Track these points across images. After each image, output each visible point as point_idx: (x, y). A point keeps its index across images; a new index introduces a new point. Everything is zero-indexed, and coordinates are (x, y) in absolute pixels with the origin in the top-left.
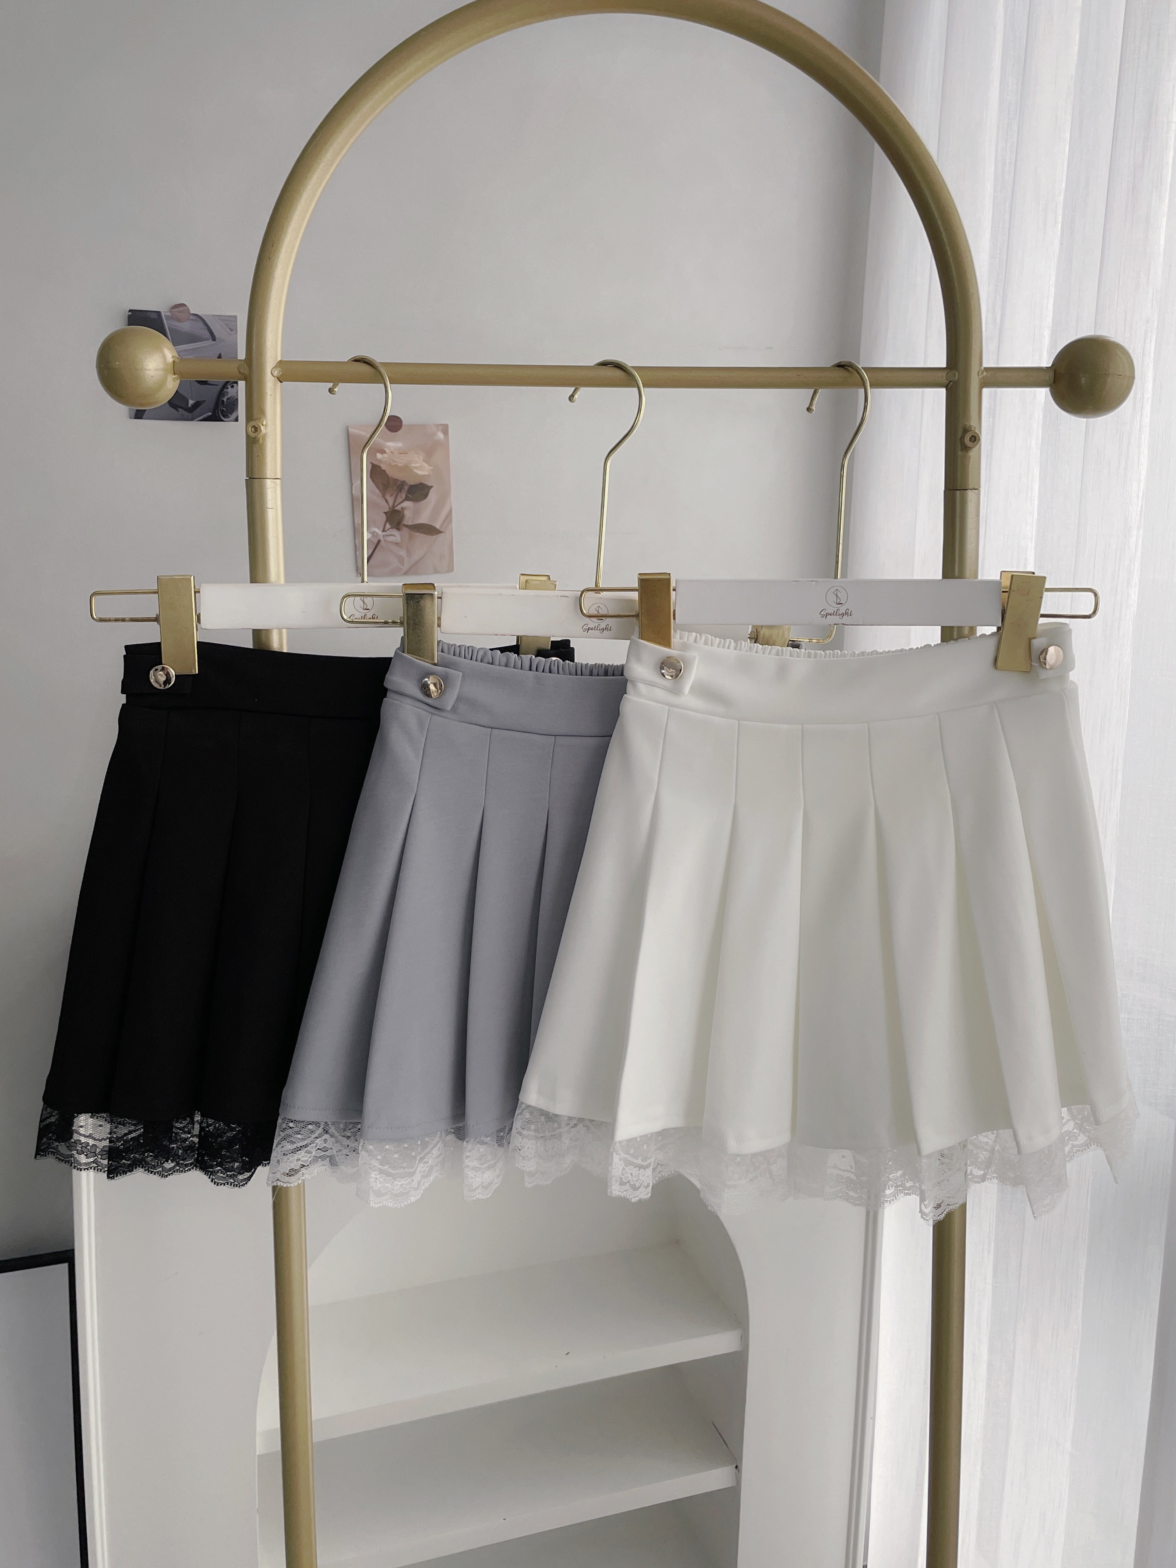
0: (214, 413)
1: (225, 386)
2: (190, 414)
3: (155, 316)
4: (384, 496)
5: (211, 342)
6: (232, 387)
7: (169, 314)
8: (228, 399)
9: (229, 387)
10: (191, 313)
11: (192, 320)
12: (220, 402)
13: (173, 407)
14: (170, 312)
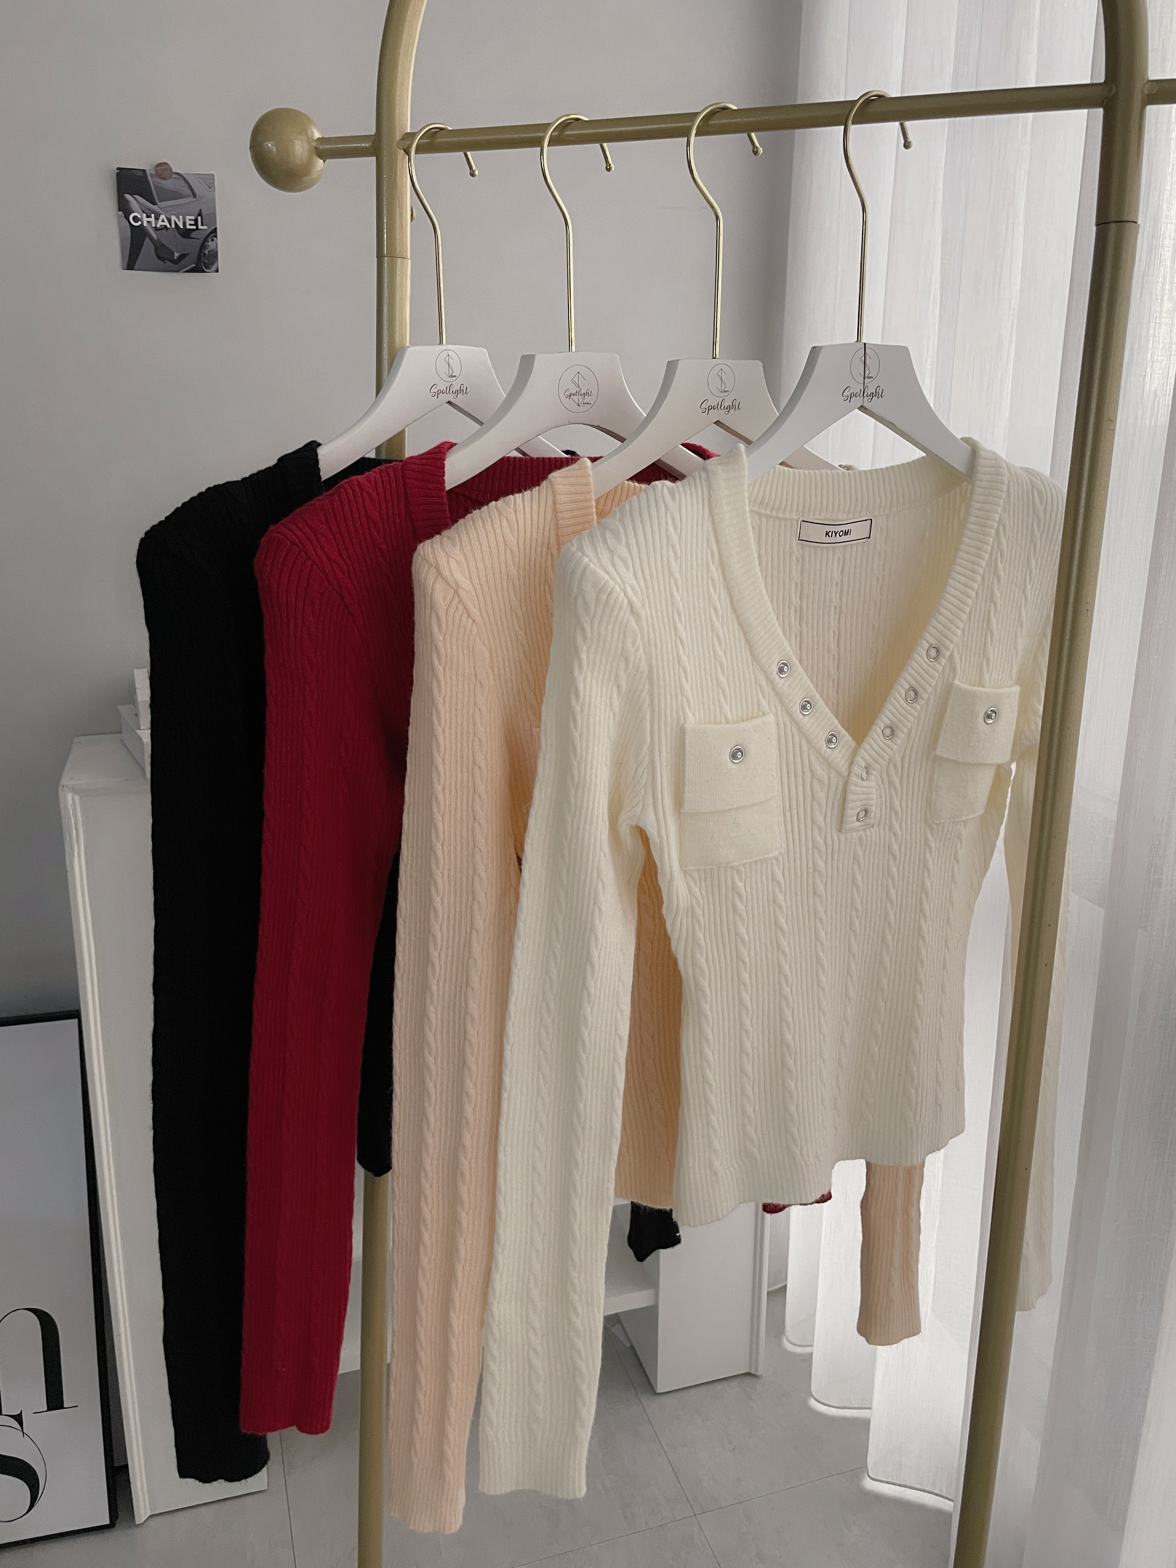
1: (206, 240)
2: (176, 266)
3: (140, 174)
5: (192, 199)
6: (213, 240)
8: (209, 251)
10: (174, 171)
11: (175, 178)
12: (202, 255)
13: (162, 260)
14: (154, 170)
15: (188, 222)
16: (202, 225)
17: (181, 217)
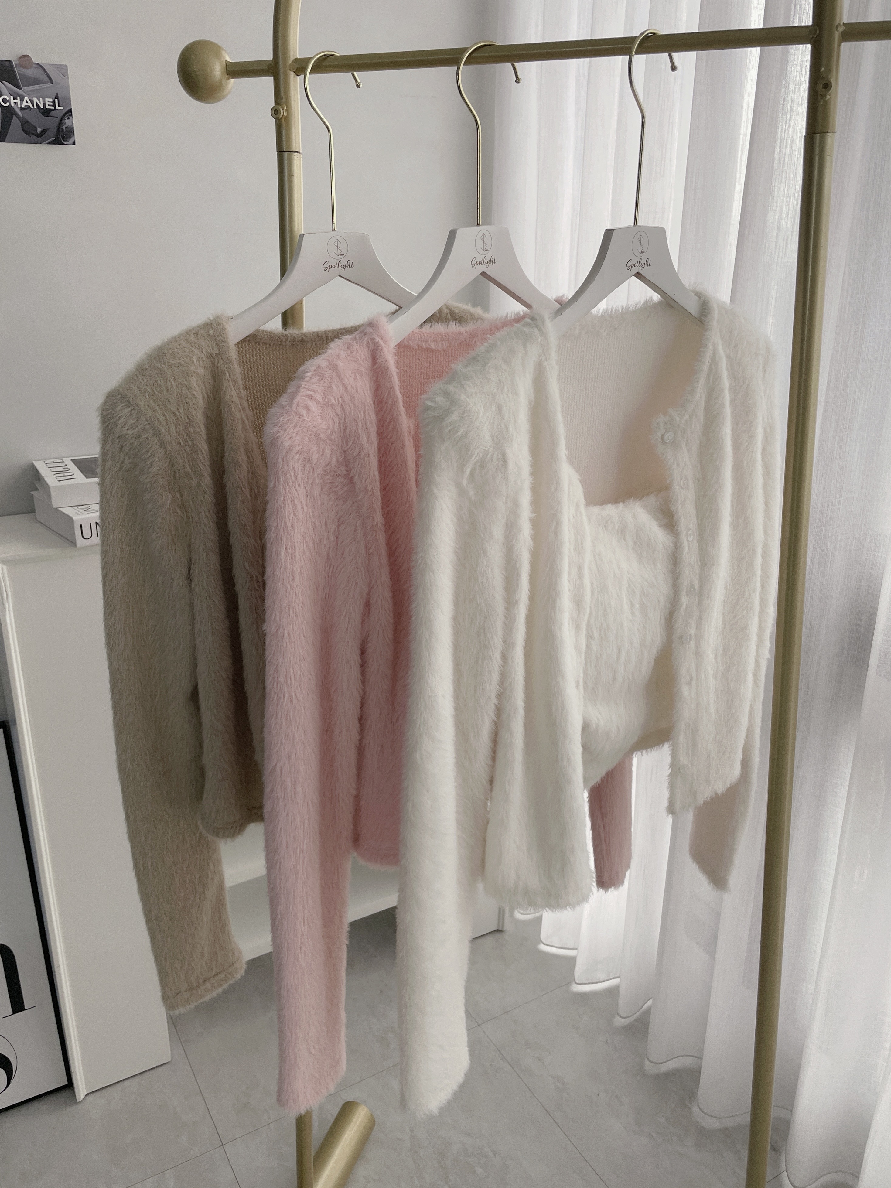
0: (57, 137)
1: (63, 118)
2: (39, 139)
3: (8, 64)
5: (49, 84)
6: (68, 118)
7: (18, 63)
8: (66, 128)
9: (66, 118)
10: (34, 62)
11: (34, 67)
12: (60, 130)
13: (27, 134)
14: (19, 61)
15: (47, 104)
16: (59, 106)
17: (41, 99)
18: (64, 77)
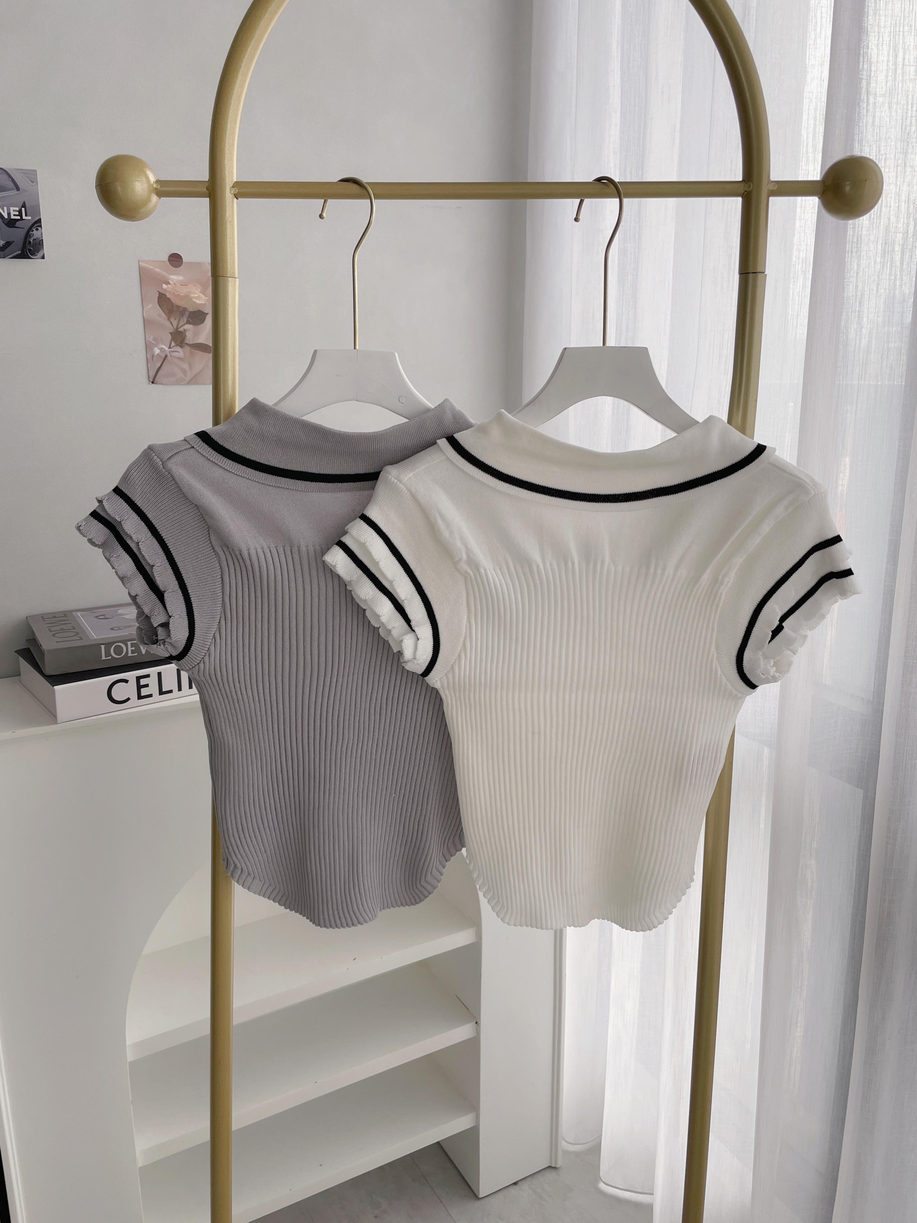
0: (23, 251)
1: (30, 229)
2: (3, 253)
4: (169, 320)
5: (15, 192)
6: (37, 230)
8: (34, 240)
9: (34, 229)
12: (27, 243)
15: (12, 213)
16: (26, 216)
17: (5, 208)
18: (33, 184)
